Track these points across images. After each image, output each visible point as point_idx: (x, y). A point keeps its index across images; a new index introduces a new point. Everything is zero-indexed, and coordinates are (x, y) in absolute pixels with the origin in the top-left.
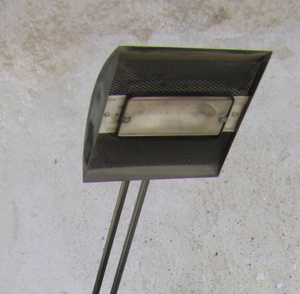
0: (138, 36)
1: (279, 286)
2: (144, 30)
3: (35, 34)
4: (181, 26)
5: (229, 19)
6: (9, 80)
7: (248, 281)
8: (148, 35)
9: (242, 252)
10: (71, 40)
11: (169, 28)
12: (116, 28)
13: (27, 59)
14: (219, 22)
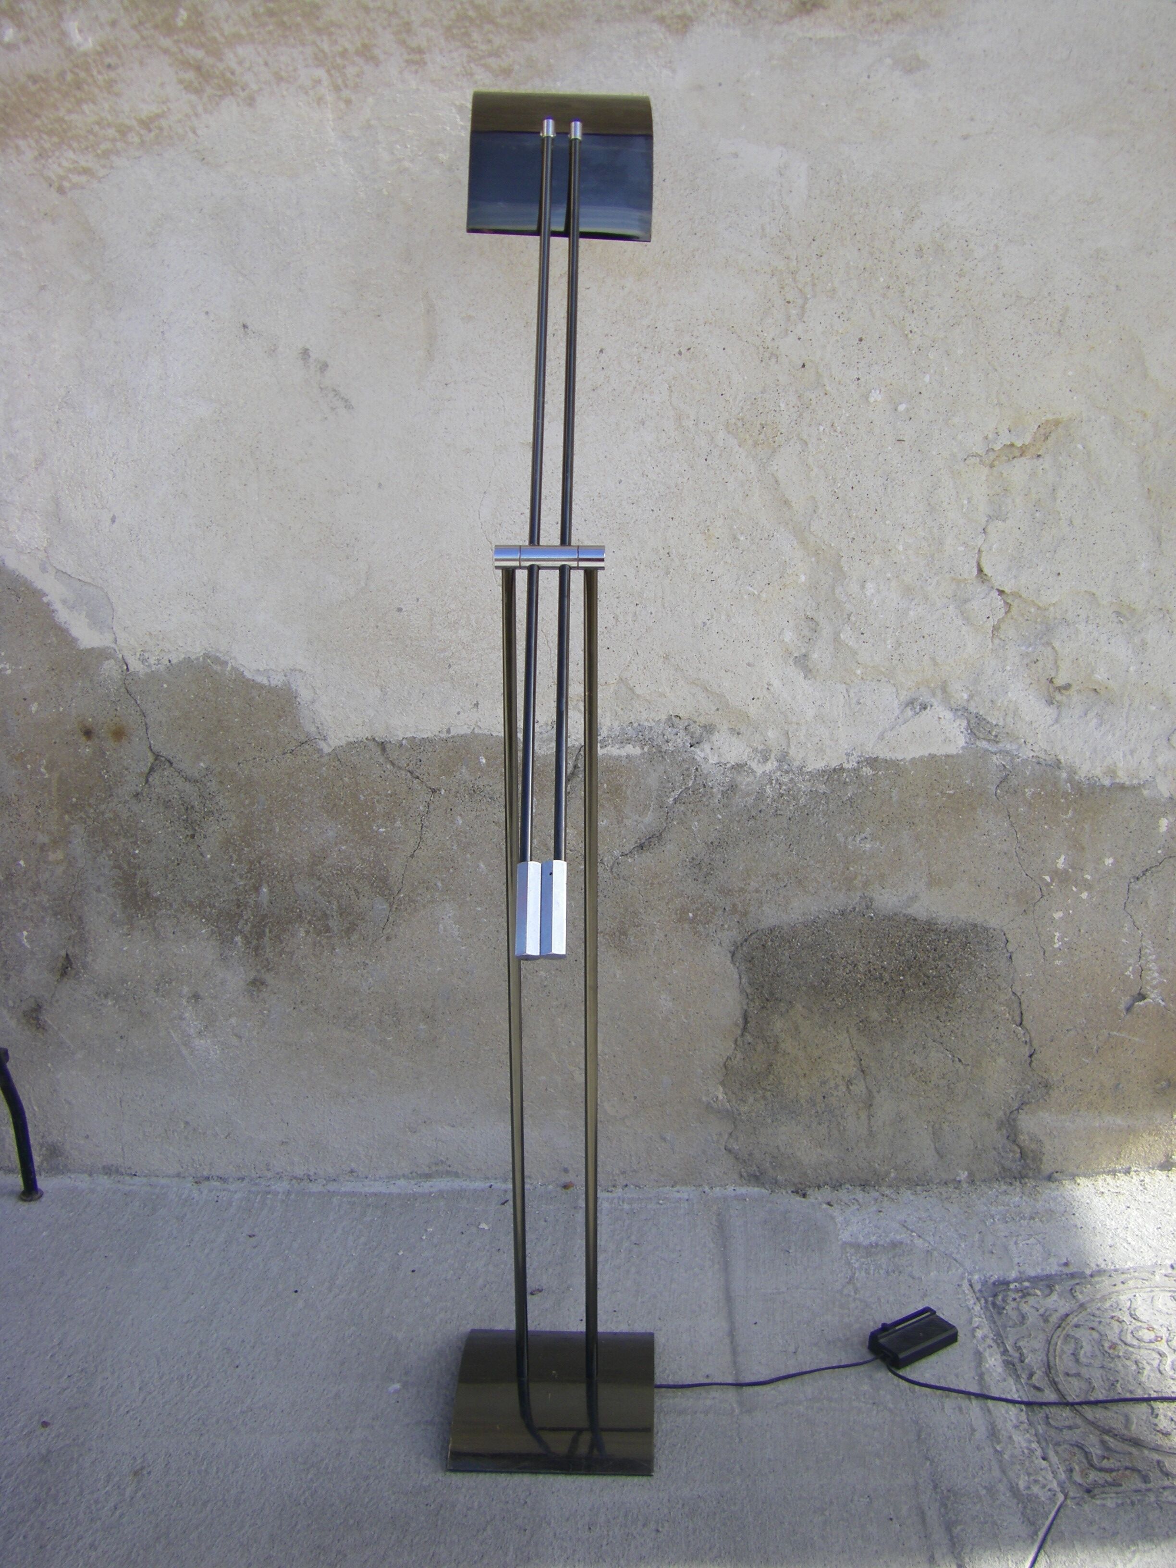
0: (668, 27)
1: (902, 408)
2: (679, 17)
3: (471, 13)
4: (744, 14)
5: (825, 8)
6: (418, 90)
7: (854, 403)
8: (685, 26)
9: (845, 360)
10: (542, 26)
11: (723, 16)
12: (627, 11)
13: (455, 55)
14: (808, 12)
